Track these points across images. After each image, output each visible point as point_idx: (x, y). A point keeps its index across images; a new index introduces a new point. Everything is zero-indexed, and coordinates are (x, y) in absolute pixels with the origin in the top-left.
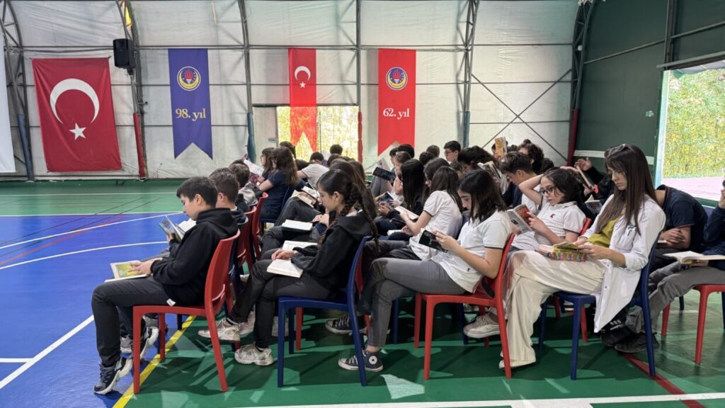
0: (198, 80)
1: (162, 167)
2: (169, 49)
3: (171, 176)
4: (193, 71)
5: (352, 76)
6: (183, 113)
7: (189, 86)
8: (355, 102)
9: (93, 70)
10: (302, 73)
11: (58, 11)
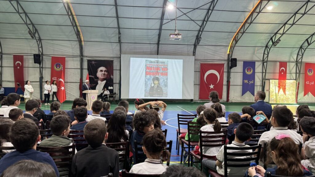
0: (252, 71)
1: (234, 99)
2: (244, 61)
3: (236, 102)
4: (250, 68)
5: (294, 71)
6: (246, 81)
7: (249, 73)
8: (295, 78)
9: (218, 67)
10: (283, 70)
11: (209, 49)
